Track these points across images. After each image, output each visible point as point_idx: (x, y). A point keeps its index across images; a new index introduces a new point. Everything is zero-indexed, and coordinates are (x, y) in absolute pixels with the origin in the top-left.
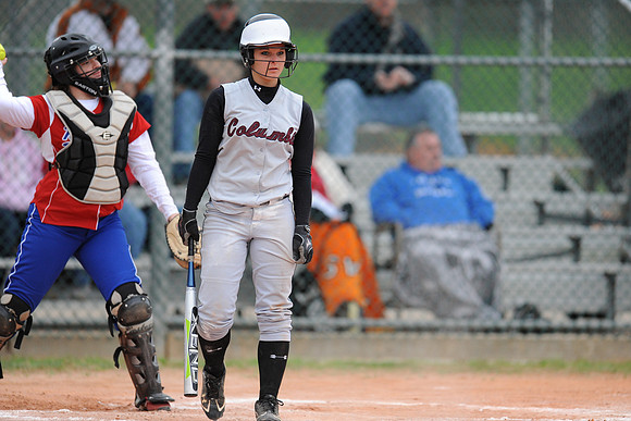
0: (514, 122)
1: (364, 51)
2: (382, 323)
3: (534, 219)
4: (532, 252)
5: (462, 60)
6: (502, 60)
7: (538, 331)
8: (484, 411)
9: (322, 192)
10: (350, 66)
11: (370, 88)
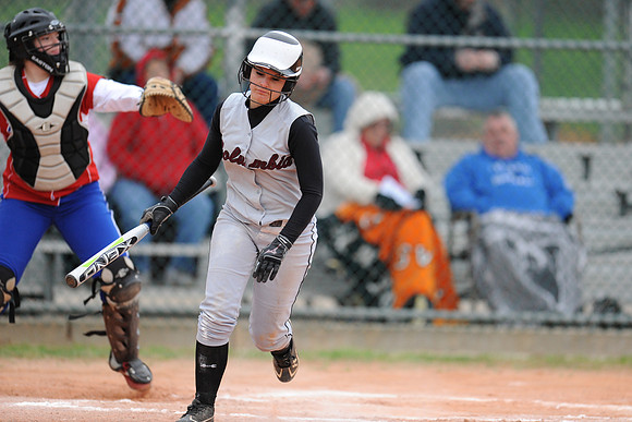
0: (596, 109)
1: (442, 33)
2: (456, 315)
3: (616, 209)
4: (613, 244)
5: (544, 43)
6: (586, 44)
7: (618, 326)
8: (561, 408)
9: (396, 177)
10: (427, 48)
11: (449, 70)
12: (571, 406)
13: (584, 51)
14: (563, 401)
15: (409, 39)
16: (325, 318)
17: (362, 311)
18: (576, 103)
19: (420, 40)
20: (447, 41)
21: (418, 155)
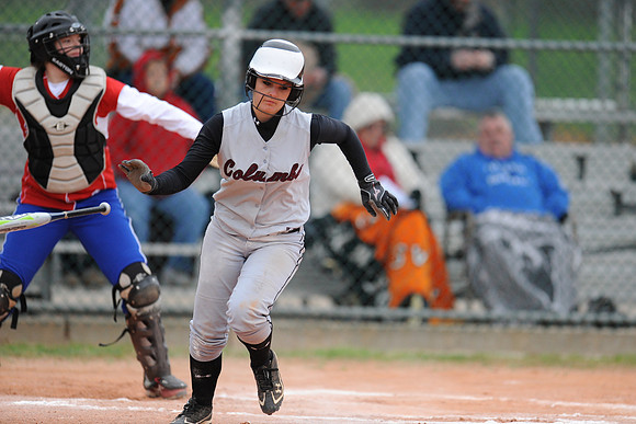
0: (591, 109)
1: (437, 34)
2: (452, 314)
3: (610, 209)
4: (608, 243)
5: (539, 44)
6: (580, 45)
7: (613, 325)
8: (556, 406)
9: (392, 177)
10: (423, 49)
11: (444, 70)
12: (566, 404)
13: (579, 52)
14: (557, 400)
15: (404, 40)
16: (322, 317)
17: (358, 311)
18: (570, 104)
19: (416, 41)
20: (443, 41)
21: (414, 155)
